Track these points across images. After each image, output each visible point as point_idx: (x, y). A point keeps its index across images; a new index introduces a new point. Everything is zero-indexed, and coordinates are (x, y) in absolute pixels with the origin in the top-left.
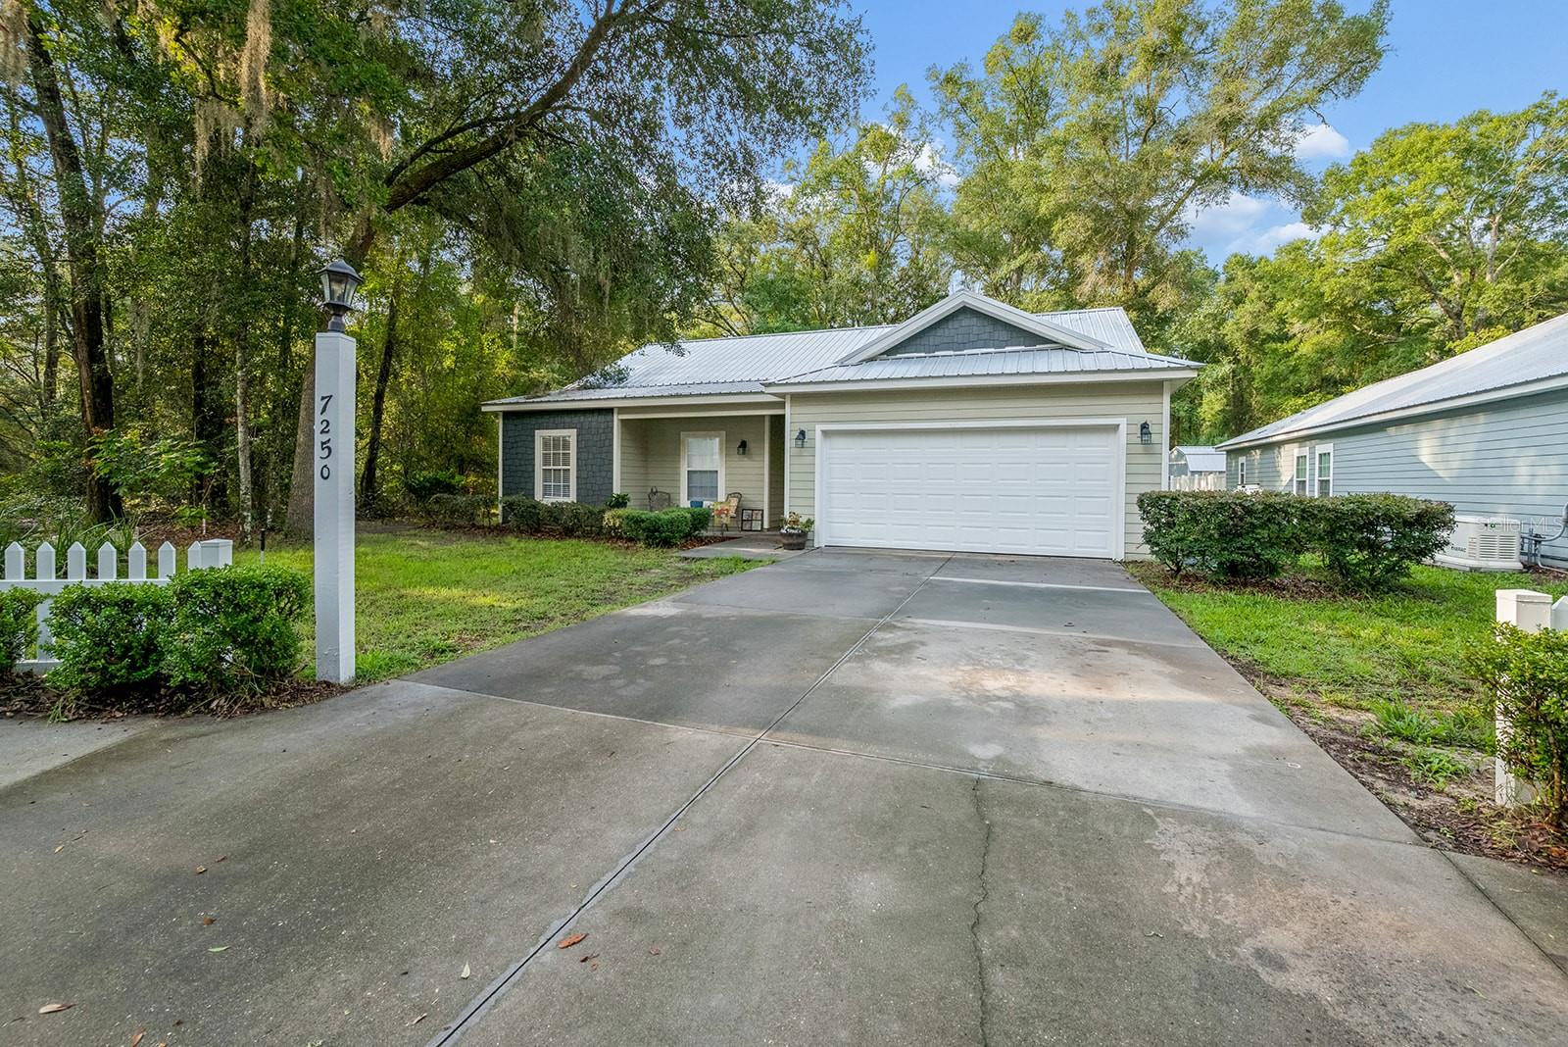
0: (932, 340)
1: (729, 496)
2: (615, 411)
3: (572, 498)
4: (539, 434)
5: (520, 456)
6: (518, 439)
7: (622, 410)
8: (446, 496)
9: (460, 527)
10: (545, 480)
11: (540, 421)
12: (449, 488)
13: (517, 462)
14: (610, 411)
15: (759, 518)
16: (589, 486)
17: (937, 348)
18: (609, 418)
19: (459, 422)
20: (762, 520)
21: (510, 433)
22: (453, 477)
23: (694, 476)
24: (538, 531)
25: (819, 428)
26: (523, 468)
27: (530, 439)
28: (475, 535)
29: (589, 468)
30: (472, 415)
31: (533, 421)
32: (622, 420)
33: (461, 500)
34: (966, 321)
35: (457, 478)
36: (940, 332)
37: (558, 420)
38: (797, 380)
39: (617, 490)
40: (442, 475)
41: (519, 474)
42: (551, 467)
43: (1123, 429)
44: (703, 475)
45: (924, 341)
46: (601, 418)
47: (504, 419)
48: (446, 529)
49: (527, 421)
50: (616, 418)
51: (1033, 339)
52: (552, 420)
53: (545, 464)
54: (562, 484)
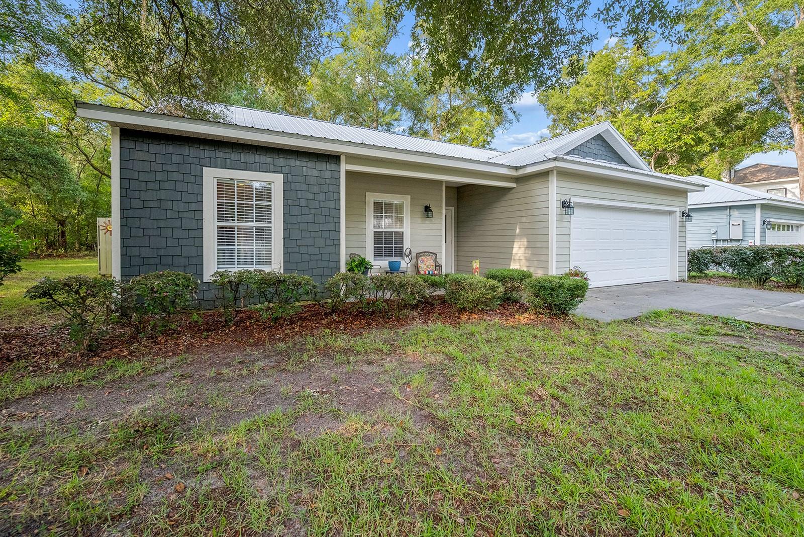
0: (585, 149)
2: (341, 158)
3: (276, 266)
4: (211, 176)
5: (166, 205)
10: (221, 241)
11: (211, 153)
13: (160, 213)
16: (302, 250)
17: (587, 155)
18: (332, 166)
25: (572, 199)
29: (303, 226)
31: (199, 151)
34: (596, 145)
37: (247, 157)
39: (345, 253)
42: (234, 223)
43: (678, 213)
44: (387, 235)
46: (321, 166)
47: (121, 139)
49: (182, 150)
50: (344, 167)
51: (621, 160)
52: (234, 156)
53: (220, 218)
54: (254, 247)
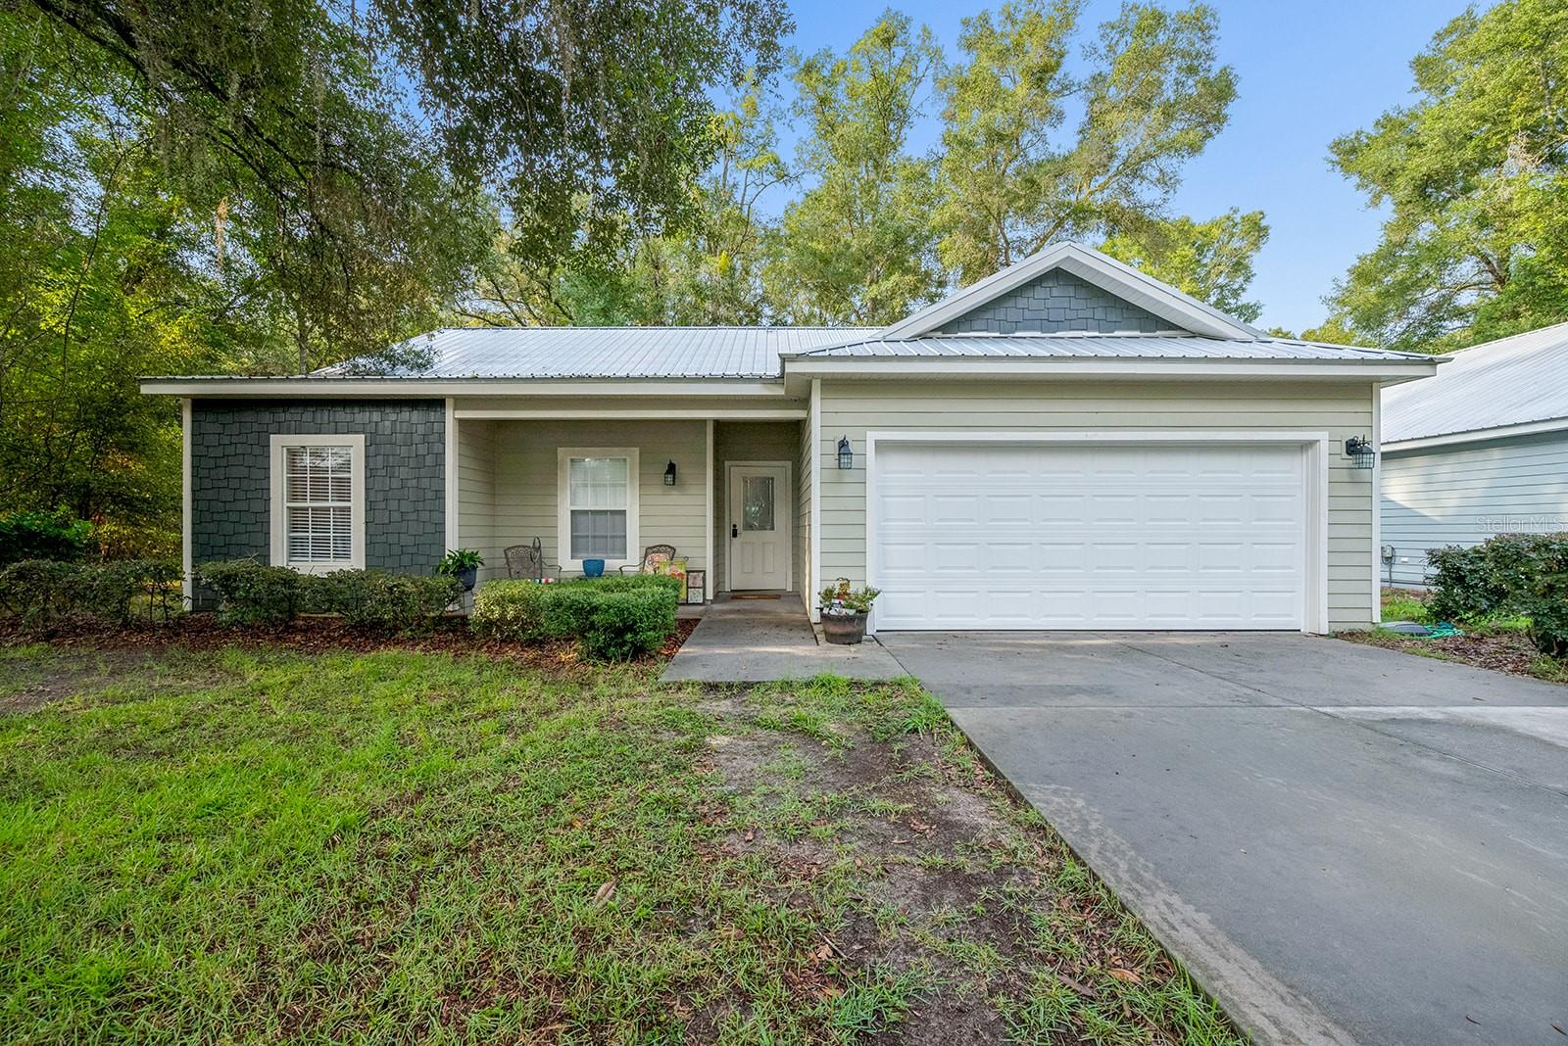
0: (1010, 312)
1: (649, 551)
2: (449, 403)
3: (356, 562)
4: (279, 444)
5: (234, 484)
6: (230, 450)
7: (462, 401)
8: (47, 564)
9: (91, 628)
10: (293, 528)
11: (282, 417)
12: (61, 548)
13: (227, 495)
14: (437, 403)
15: (700, 583)
16: (393, 539)
17: (1017, 325)
18: (433, 416)
19: (80, 422)
20: (704, 587)
21: (212, 440)
22: (66, 525)
23: (582, 518)
24: (291, 629)
25: (872, 436)
26: (243, 506)
27: (257, 450)
28: (131, 647)
29: (393, 505)
30: (109, 413)
31: (266, 417)
32: (460, 421)
33: (89, 571)
34: (1057, 292)
35: (78, 525)
36: (1022, 302)
37: (324, 416)
38: (848, 351)
39: (452, 544)
40: (34, 521)
41: (233, 517)
42: (308, 504)
43: (1324, 447)
44: (598, 517)
45: (1001, 314)
46: (416, 416)
47: (193, 412)
48: (49, 636)
49: (249, 417)
50: (451, 416)
51: (1151, 322)
52: (308, 416)
53: (293, 497)
54: (332, 535)
